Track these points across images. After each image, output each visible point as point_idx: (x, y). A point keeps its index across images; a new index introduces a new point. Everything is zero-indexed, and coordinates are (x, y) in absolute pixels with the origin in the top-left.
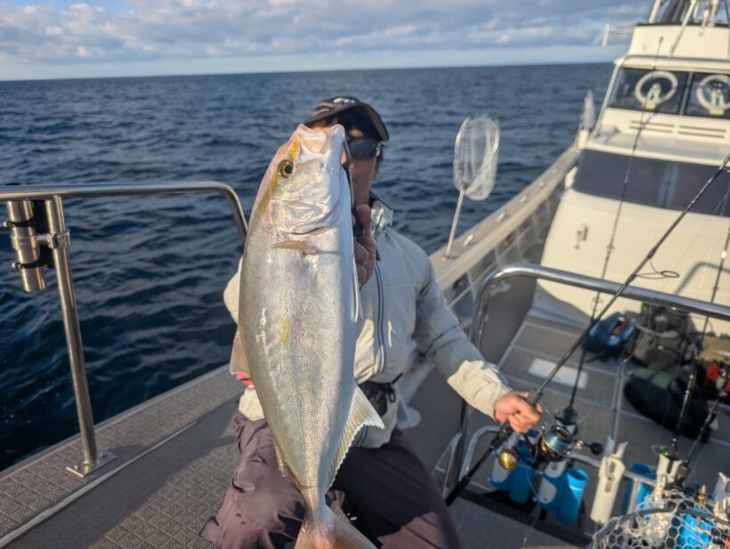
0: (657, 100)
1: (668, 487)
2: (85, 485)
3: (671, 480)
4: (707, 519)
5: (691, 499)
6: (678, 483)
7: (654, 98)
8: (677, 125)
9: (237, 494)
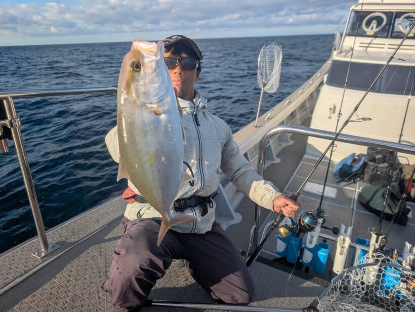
0: (375, 30)
1: (375, 251)
2: (42, 263)
3: (377, 247)
4: (398, 268)
5: (389, 258)
6: (381, 248)
7: (373, 29)
8: (387, 44)
9: (116, 256)
